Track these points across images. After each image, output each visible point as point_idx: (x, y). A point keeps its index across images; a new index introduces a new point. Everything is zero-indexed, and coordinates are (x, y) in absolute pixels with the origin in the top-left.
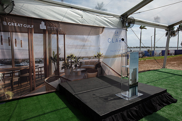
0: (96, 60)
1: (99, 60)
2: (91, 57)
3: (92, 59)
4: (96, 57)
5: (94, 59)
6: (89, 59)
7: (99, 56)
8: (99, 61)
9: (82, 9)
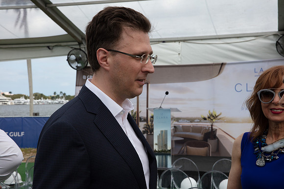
0: (207, 124)
1: (212, 125)
2: (195, 119)
3: (197, 122)
4: (205, 119)
5: (202, 122)
6: (191, 122)
7: (212, 117)
8: (212, 127)
9: (181, 41)
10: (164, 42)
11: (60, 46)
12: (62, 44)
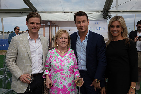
9: (71, 12)
10: (64, 12)
11: (25, 12)
12: (26, 12)
